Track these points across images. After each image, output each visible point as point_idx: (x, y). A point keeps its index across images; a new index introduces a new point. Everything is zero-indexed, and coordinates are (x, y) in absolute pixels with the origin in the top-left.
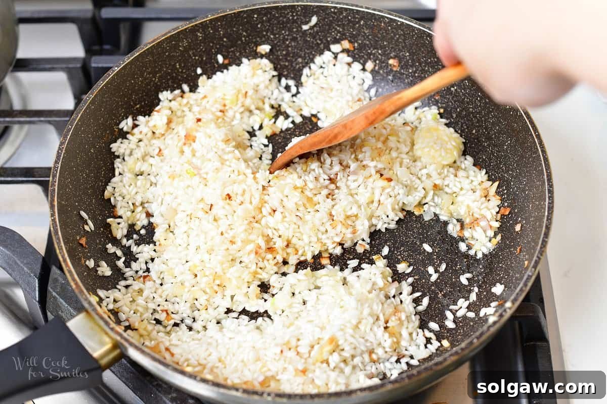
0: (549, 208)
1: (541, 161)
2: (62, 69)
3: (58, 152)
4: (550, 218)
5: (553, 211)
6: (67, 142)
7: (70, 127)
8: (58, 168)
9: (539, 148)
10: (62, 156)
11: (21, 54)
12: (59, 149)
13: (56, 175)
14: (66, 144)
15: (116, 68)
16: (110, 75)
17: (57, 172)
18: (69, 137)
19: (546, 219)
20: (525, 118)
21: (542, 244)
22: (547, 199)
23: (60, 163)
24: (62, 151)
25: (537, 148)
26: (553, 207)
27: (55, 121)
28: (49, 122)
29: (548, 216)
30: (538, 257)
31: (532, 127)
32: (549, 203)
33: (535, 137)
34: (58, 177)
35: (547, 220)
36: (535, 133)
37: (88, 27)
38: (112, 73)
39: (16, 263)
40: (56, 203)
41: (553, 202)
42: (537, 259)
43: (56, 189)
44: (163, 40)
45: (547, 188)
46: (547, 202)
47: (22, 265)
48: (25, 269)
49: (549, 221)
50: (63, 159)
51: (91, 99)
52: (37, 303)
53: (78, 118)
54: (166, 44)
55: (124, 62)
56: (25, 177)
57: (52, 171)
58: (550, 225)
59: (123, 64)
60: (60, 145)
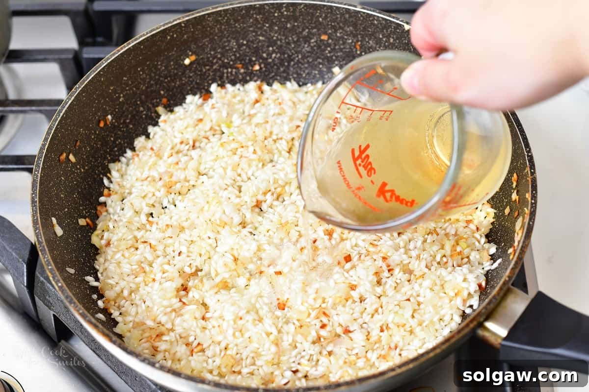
2: (54, 60)
11: (14, 45)
27: (46, 110)
28: (41, 111)
37: (80, 20)
39: (5, 249)
47: (10, 250)
48: (14, 254)
52: (25, 288)
56: (16, 164)
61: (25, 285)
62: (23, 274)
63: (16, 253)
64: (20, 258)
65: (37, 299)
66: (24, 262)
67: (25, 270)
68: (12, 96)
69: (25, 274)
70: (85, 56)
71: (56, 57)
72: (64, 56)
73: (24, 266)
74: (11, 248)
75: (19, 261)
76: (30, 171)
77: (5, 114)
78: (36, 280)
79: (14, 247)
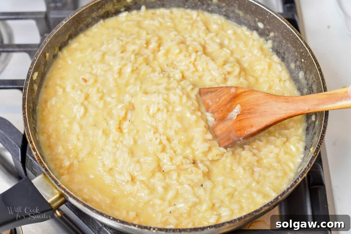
3: (28, 74)
6: (33, 67)
7: (35, 58)
8: (28, 84)
13: (27, 89)
14: (33, 69)
18: (34, 65)
23: (29, 81)
24: (30, 73)
31: (316, 64)
33: (318, 70)
34: (27, 90)
38: (62, 25)
39: (7, 139)
40: (26, 106)
43: (27, 97)
44: (93, 5)
47: (10, 140)
48: (13, 142)
51: (48, 41)
52: (20, 163)
53: (41, 52)
59: (68, 19)
60: (29, 70)
61: (20, 161)
62: (19, 154)
63: (14, 141)
65: (27, 169)
66: (19, 146)
67: (20, 152)
69: (20, 154)
70: (51, 16)
71: (34, 16)
72: (38, 16)
73: (19, 149)
74: (11, 138)
75: (16, 147)
76: (21, 89)
78: (27, 158)
79: (12, 138)
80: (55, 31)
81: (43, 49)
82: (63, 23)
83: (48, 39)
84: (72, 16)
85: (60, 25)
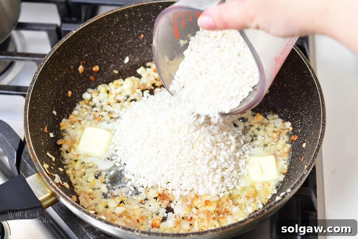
0: (321, 134)
1: (320, 105)
3: (34, 78)
4: (321, 140)
5: (323, 137)
6: (40, 72)
7: (42, 64)
8: (32, 87)
9: (320, 98)
10: (36, 80)
11: (21, 20)
12: (35, 76)
14: (39, 74)
15: (74, 31)
16: (69, 35)
17: (31, 90)
18: (41, 69)
19: (318, 140)
20: (314, 79)
21: (314, 156)
22: (321, 129)
23: (34, 84)
24: (36, 77)
25: (319, 98)
26: (324, 134)
27: (37, 60)
28: (34, 61)
29: (320, 139)
30: (310, 163)
31: (317, 85)
32: (322, 131)
33: (318, 91)
34: (31, 93)
35: (319, 142)
36: (319, 89)
40: (28, 108)
41: (324, 131)
42: (310, 164)
43: (29, 99)
44: (104, 17)
45: (321, 122)
46: (321, 131)
49: (320, 142)
50: (36, 82)
53: (48, 59)
54: (106, 19)
55: (79, 28)
56: (16, 91)
57: (29, 88)
58: (321, 145)
60: (35, 74)
64: (13, 147)
68: (20, 50)
70: (63, 29)
71: (46, 28)
72: (50, 28)
74: (8, 141)
76: (24, 96)
77: (14, 61)
78: (21, 161)
79: (10, 141)
80: (64, 40)
81: (50, 56)
82: (73, 32)
83: (57, 46)
84: (82, 26)
85: (70, 34)
